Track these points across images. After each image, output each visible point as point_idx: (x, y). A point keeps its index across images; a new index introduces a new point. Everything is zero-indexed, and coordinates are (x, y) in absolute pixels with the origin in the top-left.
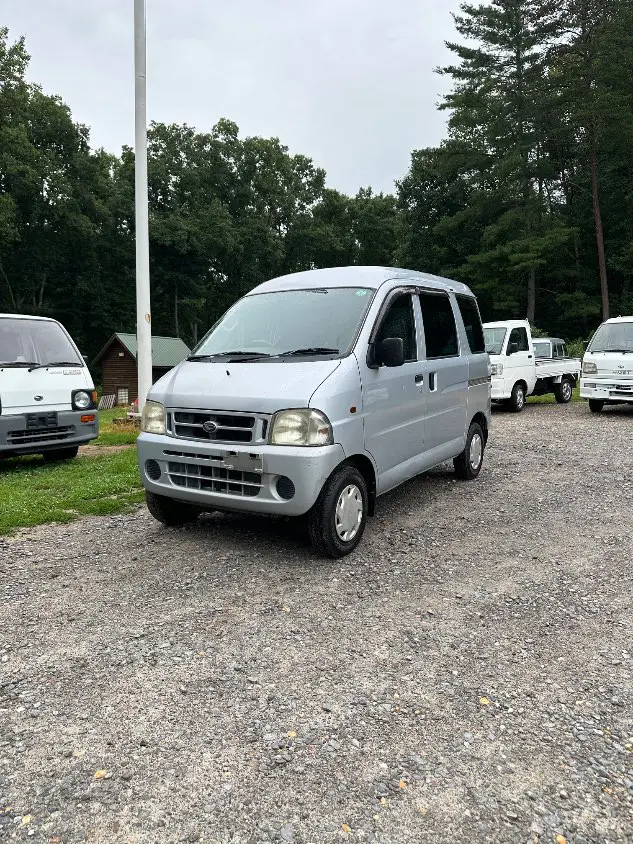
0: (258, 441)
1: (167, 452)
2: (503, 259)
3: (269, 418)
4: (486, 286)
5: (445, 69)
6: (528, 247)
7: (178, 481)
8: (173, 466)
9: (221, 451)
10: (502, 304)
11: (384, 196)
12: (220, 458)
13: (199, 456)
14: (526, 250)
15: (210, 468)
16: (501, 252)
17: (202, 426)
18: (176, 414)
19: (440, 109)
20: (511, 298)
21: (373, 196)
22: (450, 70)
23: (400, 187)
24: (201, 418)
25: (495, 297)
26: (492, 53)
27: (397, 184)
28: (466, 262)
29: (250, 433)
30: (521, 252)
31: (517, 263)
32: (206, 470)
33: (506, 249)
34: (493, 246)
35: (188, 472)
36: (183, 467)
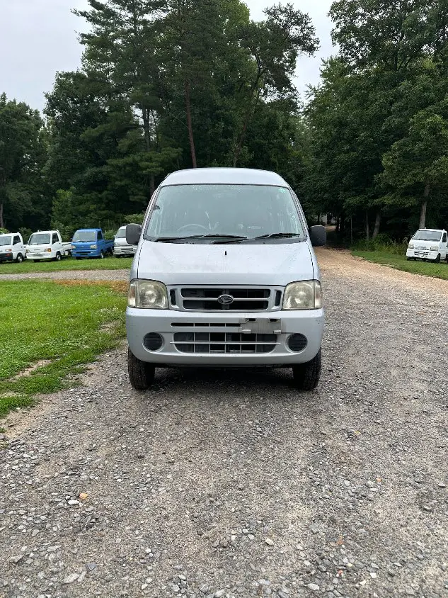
0: (273, 308)
1: (174, 324)
2: (135, 165)
3: (282, 289)
4: (123, 183)
5: (81, 13)
6: (151, 158)
7: (182, 348)
8: (178, 336)
9: (240, 319)
10: (135, 197)
11: (18, 103)
12: (238, 325)
13: (212, 325)
14: (150, 160)
15: (223, 334)
16: (134, 160)
17: (216, 299)
18: (182, 290)
19: (81, 43)
20: (141, 193)
21: (7, 101)
22: (84, 14)
23: (50, 100)
24: (215, 292)
25: (130, 192)
26: (116, 10)
27: (46, 96)
28: (106, 164)
29: (267, 302)
30: (147, 161)
31: (146, 169)
32: (219, 336)
33: (137, 158)
34: (126, 154)
35: (197, 340)
36: (190, 336)
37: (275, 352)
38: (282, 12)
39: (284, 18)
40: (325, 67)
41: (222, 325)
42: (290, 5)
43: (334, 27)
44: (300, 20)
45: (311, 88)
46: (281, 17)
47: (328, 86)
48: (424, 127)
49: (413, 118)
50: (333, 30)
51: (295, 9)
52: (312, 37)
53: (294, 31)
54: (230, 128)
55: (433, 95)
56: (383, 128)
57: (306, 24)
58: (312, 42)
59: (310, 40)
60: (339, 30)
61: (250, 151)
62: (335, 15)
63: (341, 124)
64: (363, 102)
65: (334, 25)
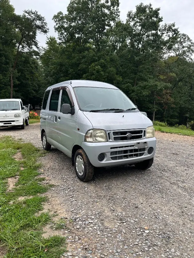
0: (143, 138)
1: (111, 148)
3: (145, 130)
7: (113, 158)
8: (112, 153)
9: (135, 143)
12: (134, 146)
13: (125, 147)
17: (126, 135)
18: (113, 133)
24: (125, 133)
29: (142, 135)
32: (125, 152)
35: (118, 154)
36: (116, 153)
37: (144, 155)
38: (33, 13)
39: (34, 16)
40: (48, 40)
41: (128, 146)
42: (37, 11)
43: (55, 25)
44: (40, 18)
45: (43, 48)
46: (32, 15)
47: (50, 48)
48: (94, 70)
49: (90, 66)
50: (55, 26)
51: (38, 14)
52: (46, 27)
53: (38, 23)
54: (8, 61)
55: (97, 58)
56: (79, 69)
57: (43, 21)
58: (46, 29)
59: (45, 28)
60: (57, 26)
61: (18, 73)
62: (56, 20)
63: (61, 65)
64: (69, 57)
65: (55, 24)
